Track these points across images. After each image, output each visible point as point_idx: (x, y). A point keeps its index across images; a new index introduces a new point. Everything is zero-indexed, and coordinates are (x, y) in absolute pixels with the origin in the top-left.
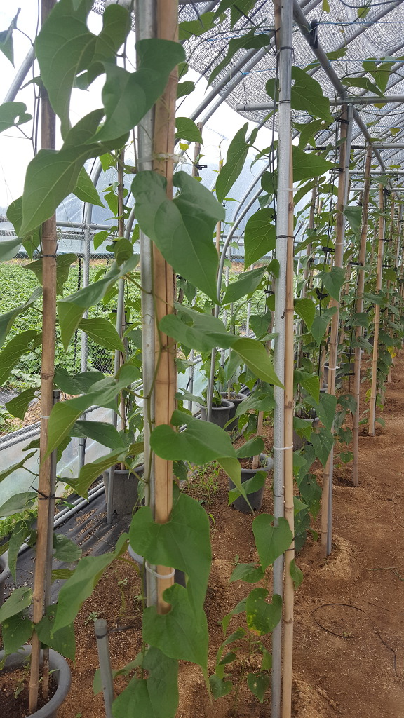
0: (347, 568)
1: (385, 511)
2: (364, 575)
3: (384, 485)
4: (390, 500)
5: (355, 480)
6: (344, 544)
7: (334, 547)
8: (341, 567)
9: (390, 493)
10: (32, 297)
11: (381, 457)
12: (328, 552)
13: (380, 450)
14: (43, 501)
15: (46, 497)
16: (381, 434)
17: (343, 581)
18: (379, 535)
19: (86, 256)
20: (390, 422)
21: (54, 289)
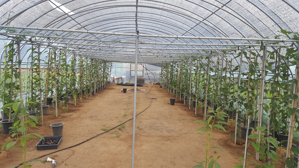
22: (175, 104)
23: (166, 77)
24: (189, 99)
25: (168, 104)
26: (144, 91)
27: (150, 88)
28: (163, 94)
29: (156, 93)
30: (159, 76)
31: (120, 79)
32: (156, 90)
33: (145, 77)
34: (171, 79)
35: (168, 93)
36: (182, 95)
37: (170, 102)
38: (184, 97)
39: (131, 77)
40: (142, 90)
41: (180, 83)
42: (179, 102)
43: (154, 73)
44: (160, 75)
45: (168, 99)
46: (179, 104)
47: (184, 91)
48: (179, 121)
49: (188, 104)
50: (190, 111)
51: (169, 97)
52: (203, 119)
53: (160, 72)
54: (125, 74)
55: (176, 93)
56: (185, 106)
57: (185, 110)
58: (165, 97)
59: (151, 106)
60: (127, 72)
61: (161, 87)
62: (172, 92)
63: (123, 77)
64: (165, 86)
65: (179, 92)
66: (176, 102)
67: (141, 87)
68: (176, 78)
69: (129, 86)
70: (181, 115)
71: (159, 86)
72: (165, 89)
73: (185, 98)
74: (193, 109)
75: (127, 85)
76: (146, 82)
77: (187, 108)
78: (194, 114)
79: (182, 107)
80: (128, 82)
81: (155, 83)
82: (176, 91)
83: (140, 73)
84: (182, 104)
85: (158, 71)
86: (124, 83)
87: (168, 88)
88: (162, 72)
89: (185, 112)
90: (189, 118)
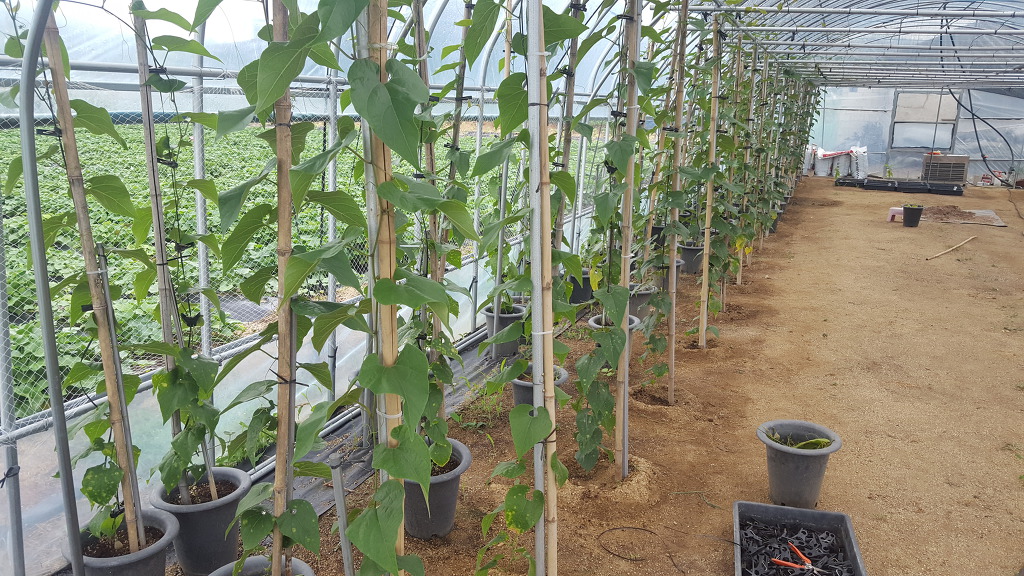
0: (644, 490)
1: (703, 432)
2: (664, 499)
3: (707, 405)
4: (711, 421)
5: (671, 399)
6: (643, 464)
7: (632, 468)
8: (637, 489)
9: (711, 413)
10: (266, 168)
11: (710, 373)
12: (624, 474)
13: (709, 365)
14: (284, 385)
15: (286, 382)
16: (715, 346)
17: (638, 504)
18: (690, 457)
19: (332, 119)
20: (729, 333)
21: (289, 161)
26: (994, 219)
31: (843, 161)
33: (961, 150)
39: (894, 152)
40: (978, 213)
43: (1008, 135)
63: (857, 150)
76: (970, 174)
81: (1011, 181)
86: (861, 176)
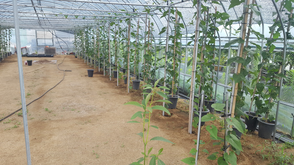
22: (94, 75)
23: (81, 45)
24: (109, 69)
25: (86, 76)
26: (55, 62)
27: (62, 59)
28: (79, 64)
29: (70, 64)
30: (72, 45)
31: (24, 49)
32: (70, 61)
33: (56, 46)
34: (87, 48)
35: (85, 63)
36: (101, 65)
37: (87, 74)
38: (103, 67)
39: (38, 47)
40: (52, 61)
41: (98, 52)
42: (97, 73)
43: (66, 42)
44: (74, 44)
45: (85, 71)
46: (99, 75)
47: (103, 61)
48: (100, 96)
49: (108, 74)
50: (111, 82)
51: (86, 68)
52: (126, 91)
53: (74, 40)
54: (30, 43)
55: (93, 63)
56: (105, 77)
57: (106, 82)
58: (81, 69)
59: (64, 80)
60: (32, 41)
61: (76, 57)
62: (90, 62)
63: (28, 46)
64: (81, 55)
65: (98, 62)
66: (95, 74)
67: (52, 58)
68: (93, 46)
69: (36, 57)
70: (102, 88)
71: (73, 56)
72: (81, 59)
73: (105, 68)
74: (114, 80)
75: (33, 56)
76: (57, 52)
77: (107, 80)
78: (116, 85)
79: (101, 78)
80: (35, 52)
81: (69, 53)
82: (93, 61)
83: (49, 42)
84: (102, 75)
85: (71, 38)
86: (30, 54)
87: (84, 57)
88: (75, 40)
89: (106, 84)
90: (111, 91)
